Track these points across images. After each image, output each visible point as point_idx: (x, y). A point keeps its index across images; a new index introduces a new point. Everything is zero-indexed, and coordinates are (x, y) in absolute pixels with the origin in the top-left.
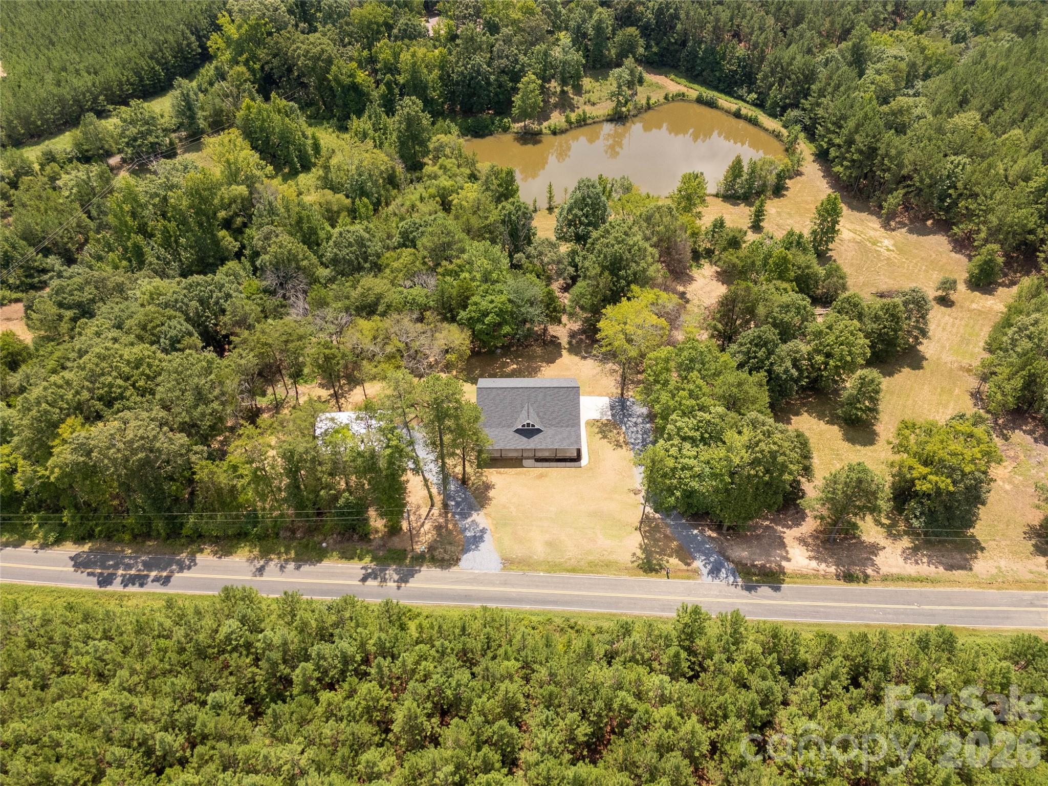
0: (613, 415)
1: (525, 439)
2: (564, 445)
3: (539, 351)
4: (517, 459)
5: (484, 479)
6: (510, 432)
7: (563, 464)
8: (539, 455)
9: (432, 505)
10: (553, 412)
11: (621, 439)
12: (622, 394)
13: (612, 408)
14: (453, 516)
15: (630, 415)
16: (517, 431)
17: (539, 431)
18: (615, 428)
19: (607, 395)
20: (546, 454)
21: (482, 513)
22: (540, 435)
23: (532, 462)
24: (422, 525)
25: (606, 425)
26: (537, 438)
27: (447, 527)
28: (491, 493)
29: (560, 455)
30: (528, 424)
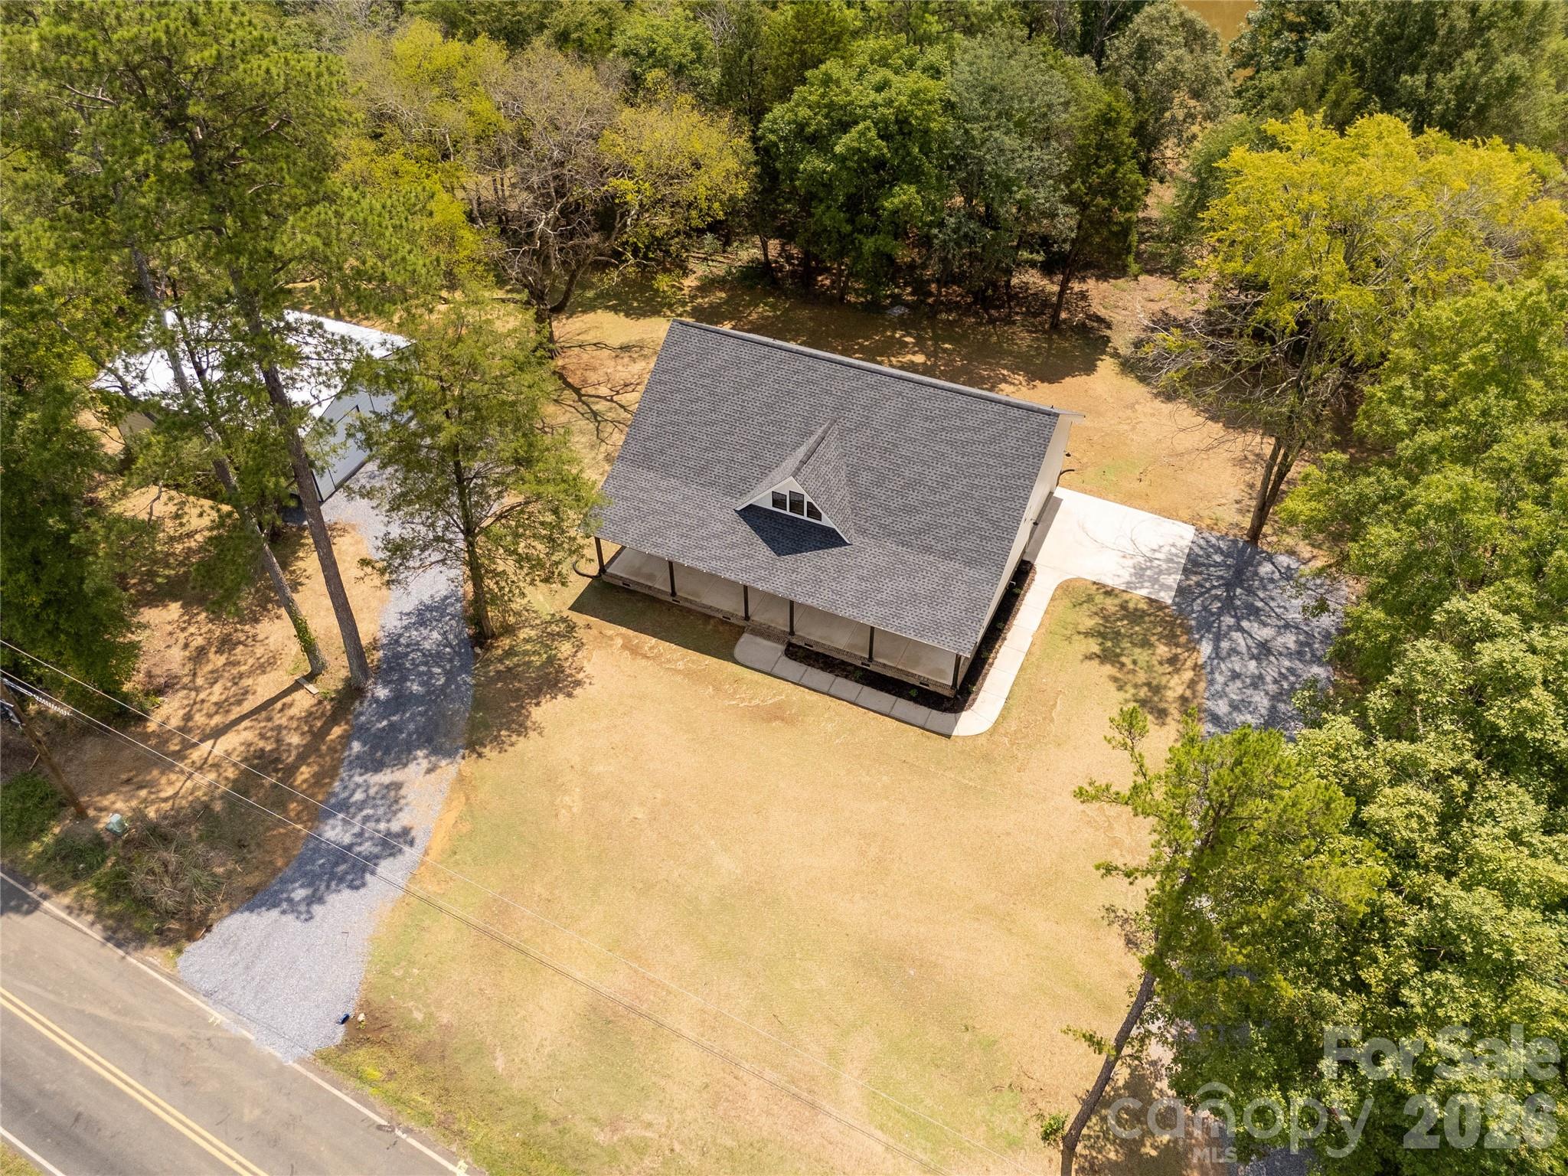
0: (1181, 591)
1: (764, 551)
2: (905, 624)
3: (1024, 339)
4: (725, 621)
5: (565, 648)
6: (722, 513)
7: (885, 699)
8: (811, 633)
9: (311, 678)
10: (912, 485)
11: (1176, 686)
12: (1255, 534)
13: (1193, 564)
14: (346, 740)
15: (1254, 612)
16: (751, 515)
17: (830, 539)
18: (1171, 639)
19: (1194, 520)
20: (839, 642)
21: (449, 769)
22: (828, 558)
23: (772, 650)
24: (218, 733)
25: (1134, 616)
26: (809, 562)
27: (291, 770)
28: (546, 711)
29: (887, 661)
30: (797, 504)
